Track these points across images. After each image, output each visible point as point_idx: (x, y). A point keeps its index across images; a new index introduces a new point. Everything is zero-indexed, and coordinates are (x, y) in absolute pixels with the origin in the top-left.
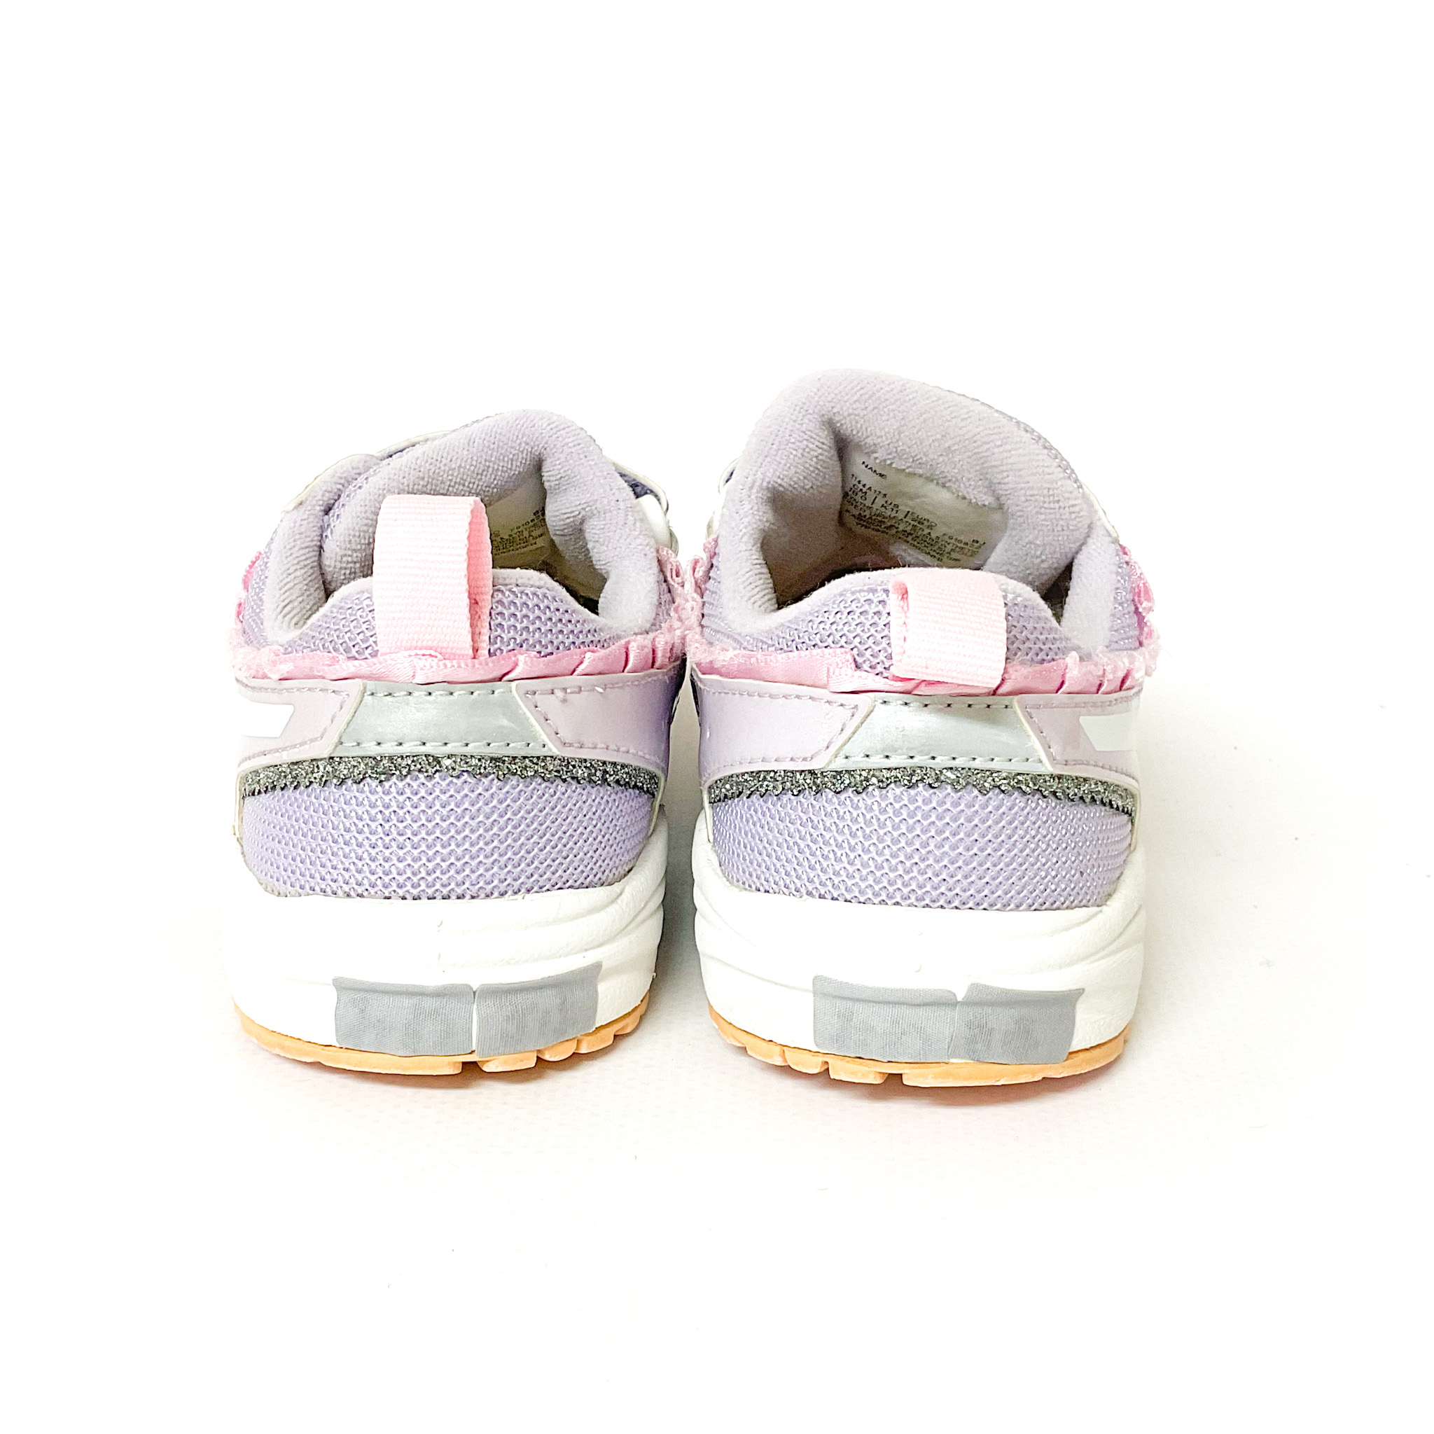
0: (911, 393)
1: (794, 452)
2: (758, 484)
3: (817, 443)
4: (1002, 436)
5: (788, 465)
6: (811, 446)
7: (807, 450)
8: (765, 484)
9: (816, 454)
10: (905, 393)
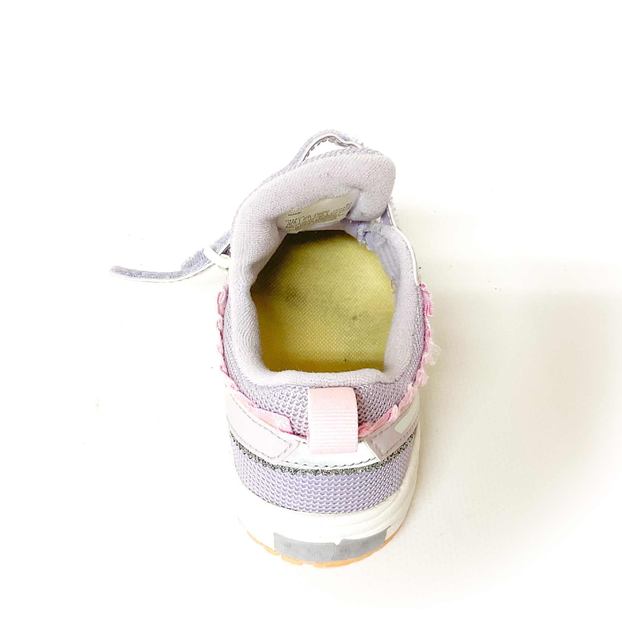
0: (290, 179)
1: (255, 244)
2: (243, 266)
3: (262, 235)
4: (338, 164)
5: (254, 251)
6: (260, 237)
7: (260, 240)
8: (247, 264)
9: (264, 239)
10: (288, 182)
